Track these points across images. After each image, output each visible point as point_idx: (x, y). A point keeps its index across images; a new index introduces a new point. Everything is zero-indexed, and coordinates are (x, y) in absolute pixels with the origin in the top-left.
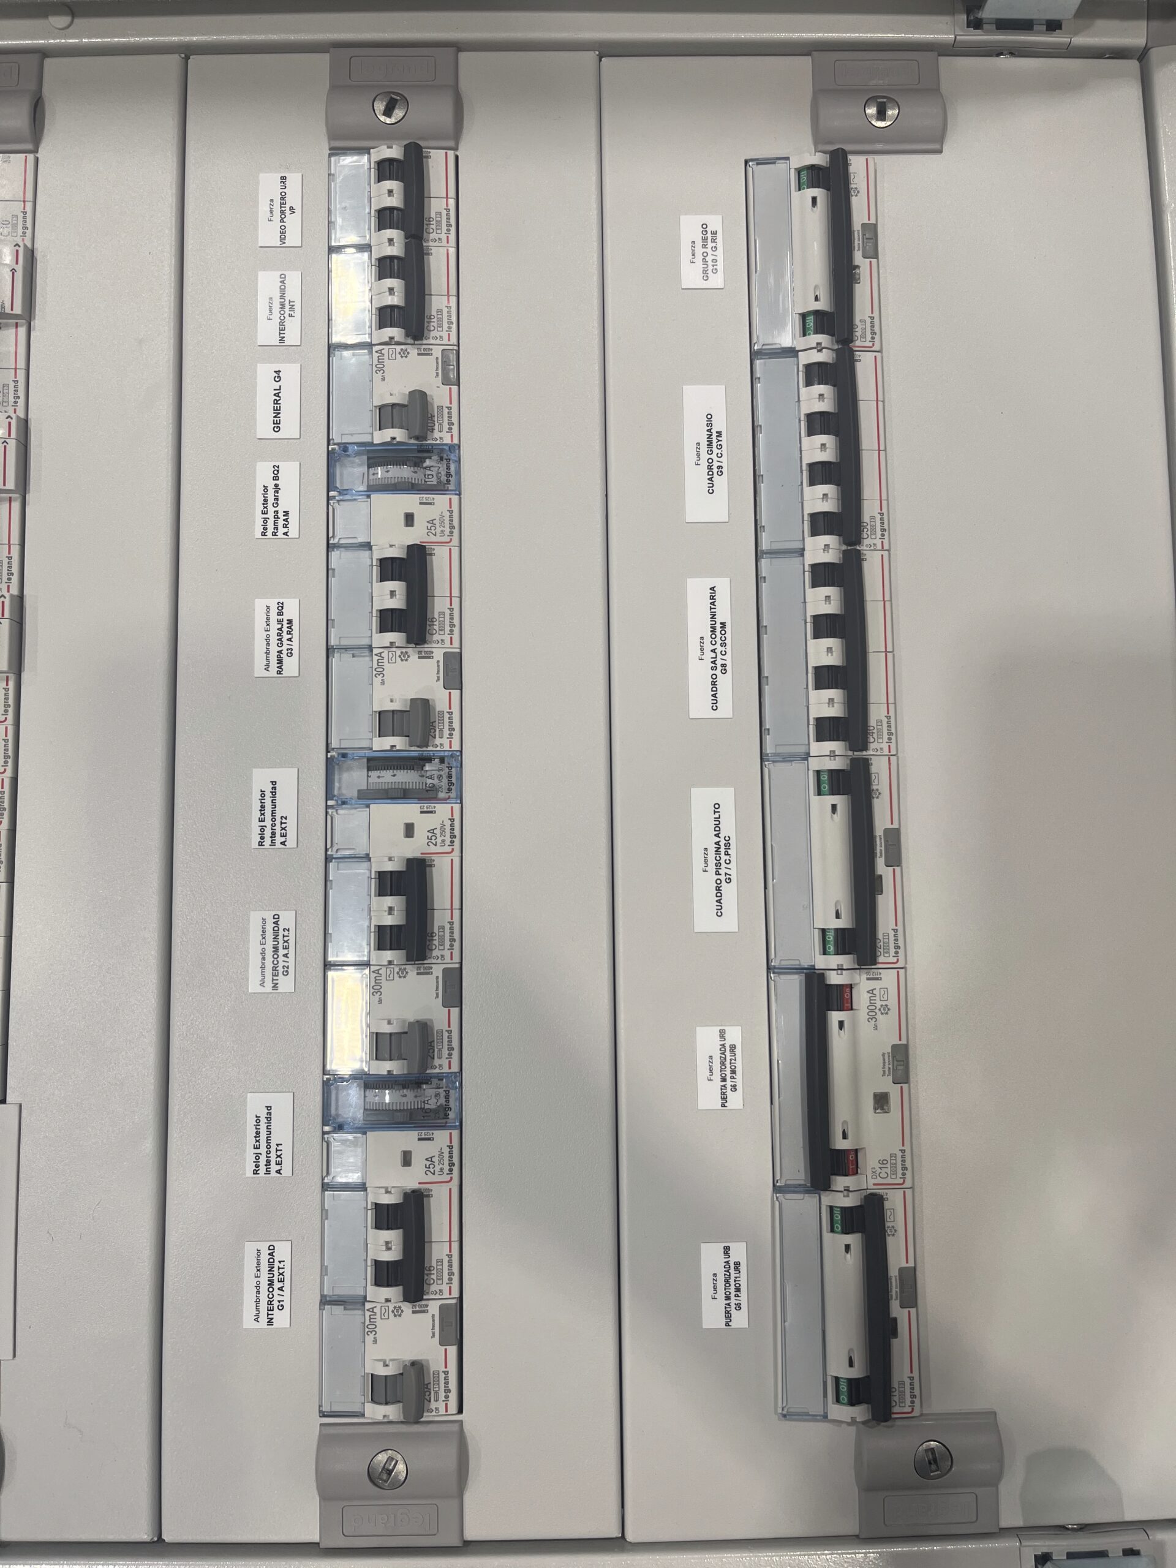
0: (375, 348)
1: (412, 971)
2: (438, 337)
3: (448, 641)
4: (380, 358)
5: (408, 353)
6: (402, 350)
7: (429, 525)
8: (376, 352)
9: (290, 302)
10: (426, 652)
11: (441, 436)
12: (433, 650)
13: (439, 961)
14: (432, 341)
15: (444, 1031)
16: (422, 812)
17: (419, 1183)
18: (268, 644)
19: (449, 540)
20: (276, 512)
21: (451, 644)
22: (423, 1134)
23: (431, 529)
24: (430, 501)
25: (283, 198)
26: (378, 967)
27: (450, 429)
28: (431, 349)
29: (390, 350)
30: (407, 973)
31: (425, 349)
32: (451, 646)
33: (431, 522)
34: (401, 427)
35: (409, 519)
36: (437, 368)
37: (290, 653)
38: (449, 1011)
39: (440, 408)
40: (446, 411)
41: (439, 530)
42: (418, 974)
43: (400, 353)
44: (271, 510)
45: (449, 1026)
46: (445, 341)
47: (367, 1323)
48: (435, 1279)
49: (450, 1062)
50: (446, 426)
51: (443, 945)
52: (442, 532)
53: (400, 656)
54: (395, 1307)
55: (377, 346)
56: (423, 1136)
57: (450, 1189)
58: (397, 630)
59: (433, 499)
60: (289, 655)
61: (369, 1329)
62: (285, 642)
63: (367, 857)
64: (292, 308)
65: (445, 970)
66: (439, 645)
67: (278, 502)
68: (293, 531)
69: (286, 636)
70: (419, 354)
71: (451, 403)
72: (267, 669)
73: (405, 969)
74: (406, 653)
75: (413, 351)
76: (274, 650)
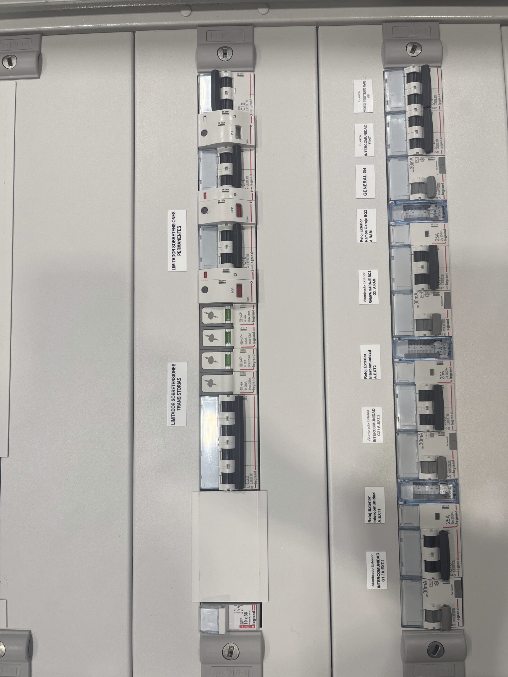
0: (409, 158)
1: (436, 434)
2: (437, 152)
3: (445, 288)
4: (412, 162)
5: (424, 159)
6: (421, 158)
7: (436, 236)
8: (410, 159)
9: (369, 137)
10: (436, 293)
11: (440, 197)
12: (440, 292)
13: (448, 430)
14: (434, 154)
15: (451, 461)
16: (437, 364)
17: (444, 527)
18: (365, 290)
19: (444, 243)
20: (367, 231)
21: (447, 289)
22: (444, 506)
23: (437, 238)
24: (436, 226)
25: (364, 91)
26: (421, 433)
27: (443, 193)
28: (434, 157)
29: (416, 158)
30: (434, 435)
31: (431, 157)
32: (447, 290)
33: (437, 235)
34: (422, 193)
35: (427, 234)
36: (437, 166)
37: (375, 294)
38: (453, 452)
39: (439, 184)
40: (441, 185)
41: (440, 238)
42: (439, 435)
43: (420, 159)
44: (364, 230)
45: (453, 459)
46: (440, 154)
47: (423, 588)
48: (452, 569)
49: (454, 474)
50: (441, 192)
51: (449, 423)
52: (442, 239)
53: (425, 295)
54: (435, 581)
55: (410, 157)
56: (444, 507)
57: (457, 530)
58: (424, 283)
59: (437, 224)
60: (374, 294)
61: (423, 591)
62: (372, 289)
63: (414, 384)
64: (370, 140)
65: (450, 434)
66: (442, 290)
67: (367, 227)
68: (374, 240)
69: (372, 286)
70: (429, 160)
71: (443, 181)
72: (365, 301)
73: (433, 433)
74: (428, 293)
75: (426, 159)
76: (368, 292)
